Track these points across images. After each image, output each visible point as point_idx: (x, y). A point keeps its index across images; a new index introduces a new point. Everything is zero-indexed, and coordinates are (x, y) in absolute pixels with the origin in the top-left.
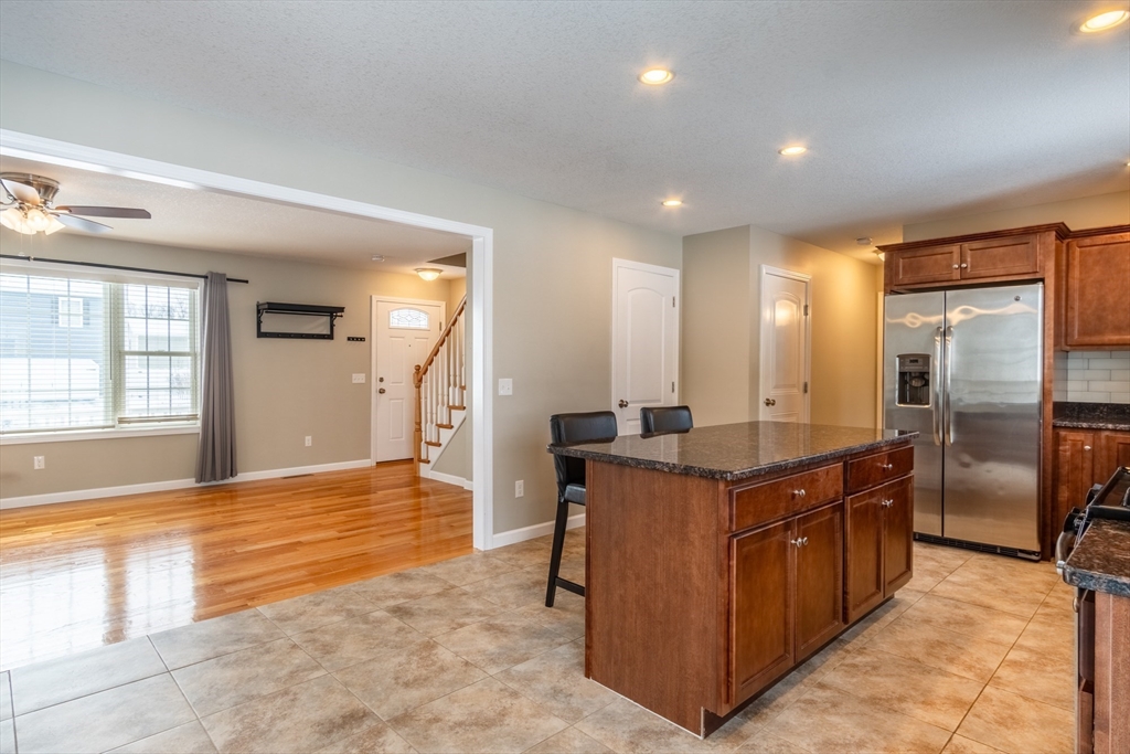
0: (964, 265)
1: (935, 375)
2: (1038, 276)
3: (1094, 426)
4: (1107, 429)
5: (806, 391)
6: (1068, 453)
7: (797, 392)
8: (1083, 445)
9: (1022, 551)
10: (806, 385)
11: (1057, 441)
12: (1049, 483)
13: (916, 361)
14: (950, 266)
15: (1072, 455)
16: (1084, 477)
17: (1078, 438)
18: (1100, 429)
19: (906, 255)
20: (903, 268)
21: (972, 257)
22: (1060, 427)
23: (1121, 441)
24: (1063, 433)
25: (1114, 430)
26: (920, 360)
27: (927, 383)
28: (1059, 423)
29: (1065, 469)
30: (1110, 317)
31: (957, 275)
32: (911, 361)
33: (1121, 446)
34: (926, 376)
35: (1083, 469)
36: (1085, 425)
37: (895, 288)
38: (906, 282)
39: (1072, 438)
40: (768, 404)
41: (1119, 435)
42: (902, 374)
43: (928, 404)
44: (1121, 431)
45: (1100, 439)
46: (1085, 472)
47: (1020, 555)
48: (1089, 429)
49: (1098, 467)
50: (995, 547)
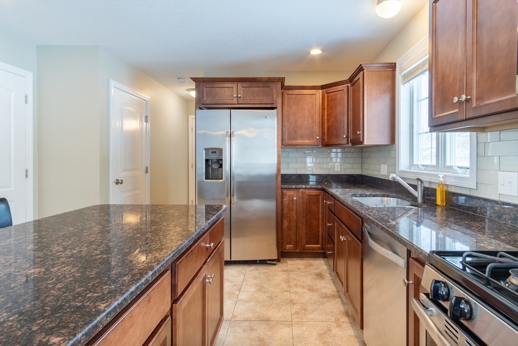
0: (239, 96)
1: (226, 161)
2: (274, 106)
3: (298, 186)
4: (303, 188)
5: (147, 172)
6: (287, 202)
7: (141, 173)
8: (293, 197)
9: (269, 260)
10: (147, 169)
11: (283, 195)
12: (280, 219)
13: (215, 152)
14: (233, 95)
15: (288, 203)
16: (294, 214)
17: (291, 194)
18: (300, 188)
19: (208, 86)
20: (207, 93)
21: (243, 91)
22: (284, 188)
23: (307, 194)
24: (285, 192)
25: (305, 188)
26: (217, 152)
27: (221, 166)
28: (283, 186)
29: (285, 211)
30: (299, 131)
31: (235, 101)
32: (212, 152)
33: (307, 196)
34: (220, 162)
35: (293, 210)
36: (294, 187)
37: (202, 106)
38: (208, 102)
39: (288, 194)
40: (117, 183)
41: (307, 191)
42: (207, 161)
43: (222, 179)
44: (308, 188)
45: (299, 193)
46: (294, 211)
47: (268, 262)
48: (296, 188)
49: (299, 208)
50: (257, 261)
